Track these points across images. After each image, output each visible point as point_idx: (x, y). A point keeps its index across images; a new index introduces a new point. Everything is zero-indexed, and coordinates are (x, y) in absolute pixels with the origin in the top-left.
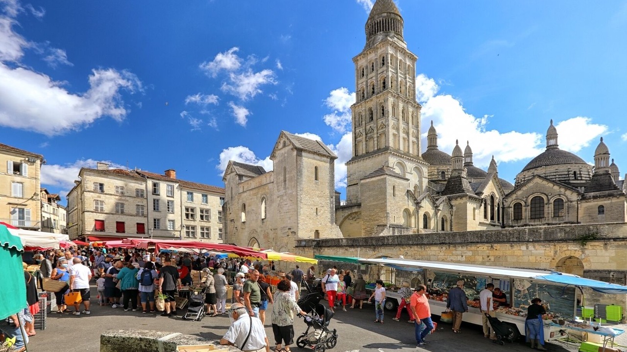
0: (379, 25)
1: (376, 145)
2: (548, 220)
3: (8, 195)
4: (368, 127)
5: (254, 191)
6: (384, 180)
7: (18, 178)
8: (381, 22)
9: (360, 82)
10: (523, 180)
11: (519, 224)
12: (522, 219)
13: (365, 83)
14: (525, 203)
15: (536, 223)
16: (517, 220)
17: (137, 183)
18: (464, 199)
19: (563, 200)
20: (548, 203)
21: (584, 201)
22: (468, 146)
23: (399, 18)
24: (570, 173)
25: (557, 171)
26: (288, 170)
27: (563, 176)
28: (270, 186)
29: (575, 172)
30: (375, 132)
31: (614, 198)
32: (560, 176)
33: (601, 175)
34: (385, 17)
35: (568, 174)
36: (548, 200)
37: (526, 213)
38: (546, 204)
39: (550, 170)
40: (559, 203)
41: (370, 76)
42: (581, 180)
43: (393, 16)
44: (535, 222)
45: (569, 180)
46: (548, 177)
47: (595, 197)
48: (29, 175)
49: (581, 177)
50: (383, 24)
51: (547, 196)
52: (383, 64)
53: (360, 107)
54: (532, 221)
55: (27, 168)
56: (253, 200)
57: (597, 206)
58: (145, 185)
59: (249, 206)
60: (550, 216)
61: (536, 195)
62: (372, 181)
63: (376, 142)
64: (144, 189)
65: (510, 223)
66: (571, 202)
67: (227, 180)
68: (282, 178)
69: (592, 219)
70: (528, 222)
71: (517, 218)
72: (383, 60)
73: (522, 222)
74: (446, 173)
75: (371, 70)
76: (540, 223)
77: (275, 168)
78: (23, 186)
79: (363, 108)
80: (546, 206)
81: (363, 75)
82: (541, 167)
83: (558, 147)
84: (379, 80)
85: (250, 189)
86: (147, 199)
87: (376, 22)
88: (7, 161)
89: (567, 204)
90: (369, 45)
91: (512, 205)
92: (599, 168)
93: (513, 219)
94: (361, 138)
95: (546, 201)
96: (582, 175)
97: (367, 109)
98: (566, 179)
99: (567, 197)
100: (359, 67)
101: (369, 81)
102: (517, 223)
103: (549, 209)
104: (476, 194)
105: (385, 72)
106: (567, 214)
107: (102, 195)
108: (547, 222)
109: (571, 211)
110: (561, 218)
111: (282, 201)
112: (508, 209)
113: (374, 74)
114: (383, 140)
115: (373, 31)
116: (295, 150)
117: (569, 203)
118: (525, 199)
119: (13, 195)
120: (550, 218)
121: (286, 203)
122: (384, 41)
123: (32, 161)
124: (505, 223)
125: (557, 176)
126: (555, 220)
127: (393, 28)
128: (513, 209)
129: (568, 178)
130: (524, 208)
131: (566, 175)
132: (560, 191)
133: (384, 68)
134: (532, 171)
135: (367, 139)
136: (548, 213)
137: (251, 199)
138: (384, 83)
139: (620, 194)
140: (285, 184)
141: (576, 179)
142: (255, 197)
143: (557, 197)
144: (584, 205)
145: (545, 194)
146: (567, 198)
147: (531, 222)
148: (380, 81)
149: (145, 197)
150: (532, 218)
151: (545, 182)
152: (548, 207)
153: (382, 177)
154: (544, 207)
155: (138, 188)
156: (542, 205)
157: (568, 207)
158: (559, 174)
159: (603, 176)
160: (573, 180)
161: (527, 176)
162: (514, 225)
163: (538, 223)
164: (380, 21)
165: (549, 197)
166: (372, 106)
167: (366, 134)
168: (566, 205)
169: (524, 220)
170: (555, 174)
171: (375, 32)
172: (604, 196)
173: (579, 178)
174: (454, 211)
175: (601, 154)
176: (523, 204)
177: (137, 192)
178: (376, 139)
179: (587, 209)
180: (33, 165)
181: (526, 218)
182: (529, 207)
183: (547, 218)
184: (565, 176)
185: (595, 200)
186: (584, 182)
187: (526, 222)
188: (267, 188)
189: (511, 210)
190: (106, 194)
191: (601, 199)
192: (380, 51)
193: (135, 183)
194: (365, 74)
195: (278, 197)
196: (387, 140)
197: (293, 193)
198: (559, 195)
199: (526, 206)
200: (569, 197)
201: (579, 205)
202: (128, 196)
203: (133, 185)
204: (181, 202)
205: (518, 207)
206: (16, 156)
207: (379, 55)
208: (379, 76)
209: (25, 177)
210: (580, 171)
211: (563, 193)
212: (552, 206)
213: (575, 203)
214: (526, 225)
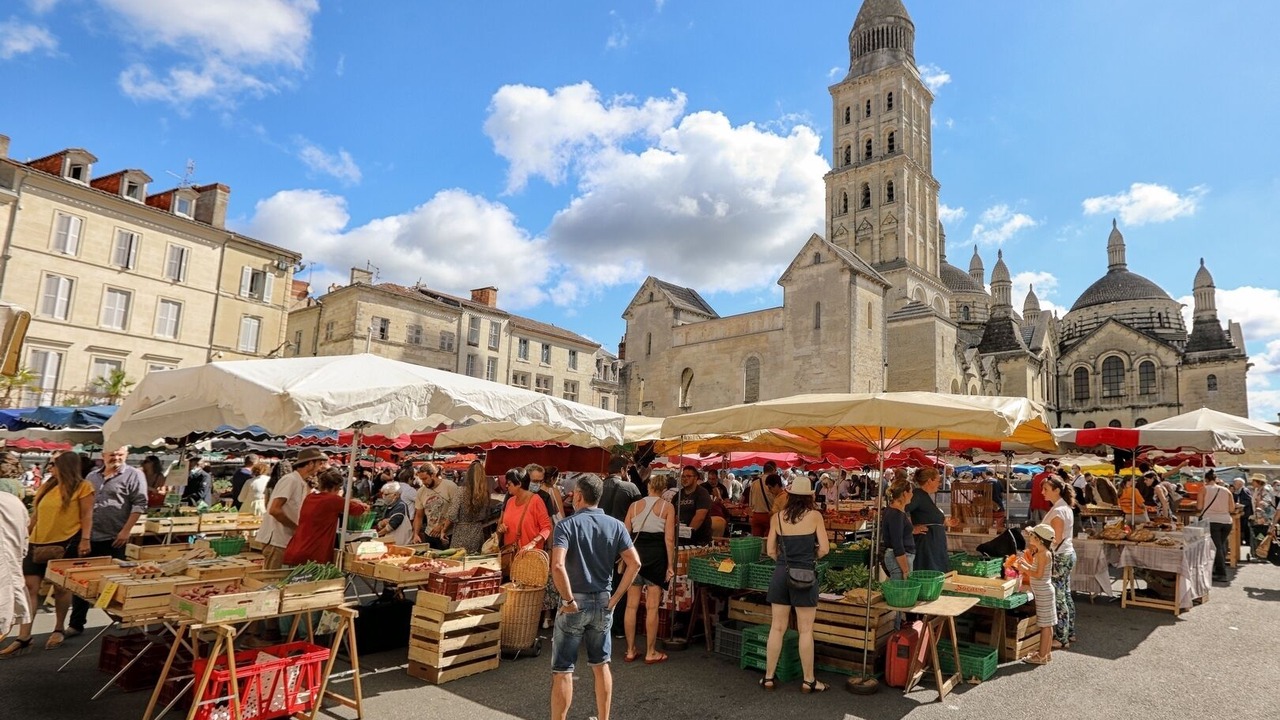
0: (880, 36)
1: (877, 254)
2: (1132, 399)
3: (233, 348)
4: (860, 218)
5: (723, 344)
6: (932, 327)
7: (254, 308)
8: (885, 31)
9: (841, 132)
10: (1078, 324)
11: (1085, 408)
12: (1089, 398)
13: (852, 136)
14: (1094, 368)
15: (1113, 406)
16: (1081, 399)
17: (446, 319)
18: (1020, 360)
19: (1153, 365)
20: (1131, 370)
21: (1186, 367)
22: (976, 255)
23: (911, 28)
24: (1153, 315)
25: (1134, 311)
26: (825, 306)
27: (1144, 321)
28: (774, 336)
29: (1159, 314)
30: (876, 229)
31: (1231, 363)
32: (1140, 321)
33: (1206, 322)
34: (890, 23)
35: (1151, 318)
36: (1132, 364)
37: (1096, 385)
38: (1128, 371)
39: (1122, 309)
40: (1147, 368)
41: (863, 124)
42: (1170, 328)
43: (903, 23)
44: (1110, 403)
45: (1153, 328)
46: (1126, 321)
47: (1203, 361)
48: (273, 299)
49: (1169, 323)
50: (888, 33)
51: (1129, 356)
52: (890, 106)
53: (844, 178)
54: (1107, 401)
55: (273, 282)
56: (717, 362)
57: (1206, 376)
58: (456, 322)
59: (706, 373)
60: (1135, 392)
61: (1111, 353)
62: (906, 327)
63: (877, 249)
64: (455, 332)
65: (1070, 405)
66: (1167, 367)
67: (636, 316)
68: (810, 322)
69: (1201, 398)
70: (1099, 405)
71: (1080, 396)
72: (890, 100)
73: (1089, 405)
74: (971, 309)
75: (865, 113)
76: (1120, 406)
77: (789, 301)
78: (259, 326)
79: (852, 183)
80: (1128, 375)
81: (848, 120)
82: (1109, 302)
83: (1127, 267)
84: (882, 133)
85: (710, 338)
86: (457, 354)
87: (876, 30)
88: (243, 268)
89: (1160, 371)
90: (863, 68)
91: (1071, 372)
92: (1202, 310)
93: (1074, 397)
94: (844, 237)
95: (1127, 366)
96: (1171, 320)
97: (859, 185)
98: (1148, 325)
99: (1159, 359)
100: (840, 104)
101: (861, 133)
102: (1082, 406)
103: (1132, 380)
104: (1031, 350)
105: (895, 121)
106: (1161, 390)
107: (383, 346)
108: (1131, 404)
109: (1167, 385)
110: (1152, 397)
111: (807, 366)
112: (1065, 379)
113: (871, 121)
114: (890, 244)
115: (869, 45)
116: (848, 272)
117: (1164, 370)
118: (1092, 361)
119: (240, 350)
120: (1135, 396)
121: (816, 371)
122: (896, 67)
123: (284, 267)
124: (1060, 405)
125: (1136, 321)
126: (1144, 400)
127: (903, 43)
128: (1072, 378)
129: (1151, 325)
130: (1091, 378)
131: (1148, 318)
132: (1149, 349)
133: (893, 114)
134: (1095, 309)
135: (858, 242)
136: (1132, 387)
137: (713, 360)
138: (891, 140)
139: (1238, 356)
140: (817, 336)
141: (1162, 327)
142: (728, 356)
143: (1144, 359)
144: (1187, 373)
145: (1126, 353)
146: (1161, 362)
147: (1104, 403)
148: (884, 135)
149: (455, 351)
150: (1106, 396)
151: (1124, 332)
152: (1132, 377)
153: (927, 320)
154: (1124, 375)
155: (446, 329)
156: (1120, 372)
157: (1163, 378)
158: (1137, 316)
159: (1209, 324)
160: (1158, 328)
161: (1085, 318)
162: (1076, 408)
163: (1116, 405)
164: (878, 31)
165: (1133, 358)
166: (868, 180)
167: (856, 232)
168: (1158, 373)
169: (1093, 401)
170: (1131, 316)
171: (874, 45)
172: (1216, 359)
173: (1167, 325)
174: (1002, 383)
175: (1203, 286)
176: (1090, 369)
177: (443, 338)
178: (876, 242)
179: (1193, 381)
180: (282, 276)
181: (1095, 397)
182: (1100, 376)
183: (1130, 397)
184: (1146, 320)
185: (1203, 365)
186: (1173, 331)
187: (1096, 403)
188: (764, 338)
189: (1071, 381)
190: (391, 344)
191: (1212, 364)
192: (884, 83)
193: (441, 318)
194: (852, 117)
195: (796, 359)
196: (899, 247)
197: (839, 353)
198: (1148, 355)
199: (1096, 373)
200: (1163, 360)
201: (1179, 374)
202: (427, 349)
203: (437, 322)
204: (509, 361)
205: (1081, 374)
206: (259, 256)
207: (882, 89)
208: (882, 126)
209: (265, 304)
210: (1167, 313)
211: (1153, 351)
212: (1136, 374)
213: (1172, 370)
214: (1096, 409)
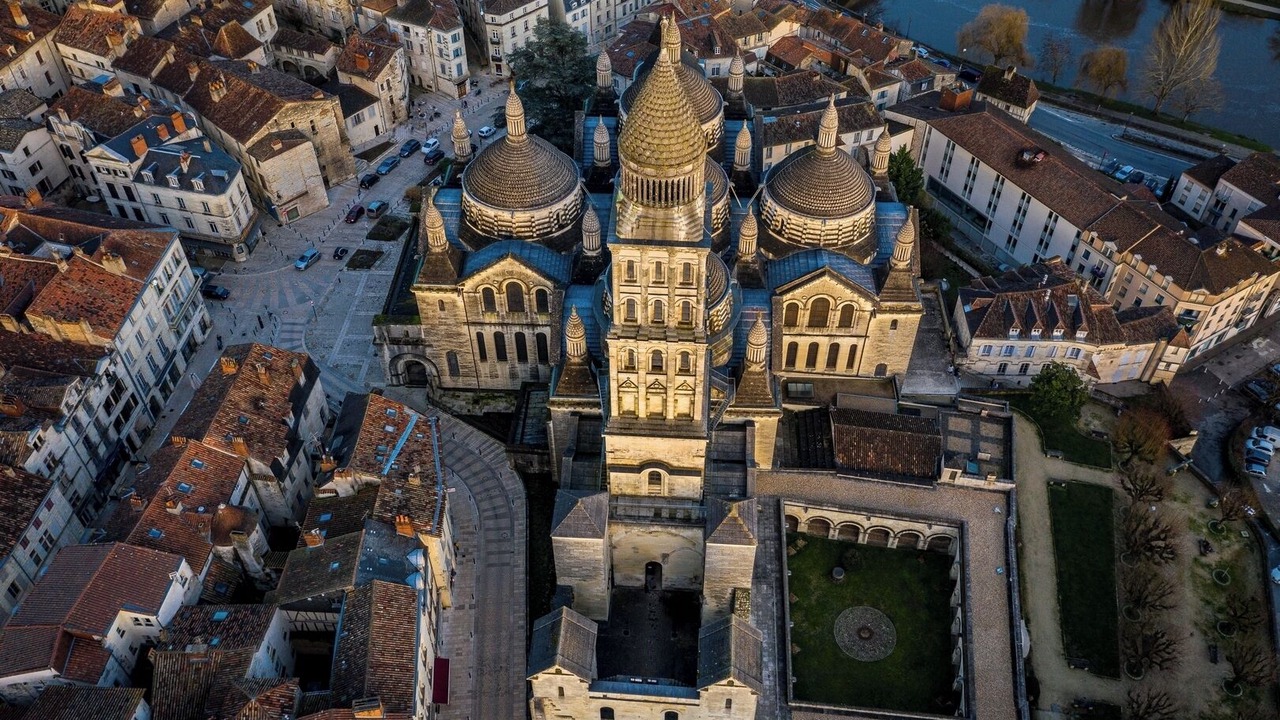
1: (671, 412)
2: (831, 330)
4: (650, 378)
9: (624, 289)
10: (786, 224)
12: (796, 326)
13: (638, 297)
14: (805, 305)
15: (815, 333)
16: (790, 327)
19: (853, 308)
20: (835, 309)
21: (878, 313)
24: (855, 229)
27: (847, 234)
31: (911, 313)
32: (844, 235)
33: (901, 271)
35: (853, 231)
36: (836, 305)
37: (804, 317)
38: (833, 310)
39: (831, 224)
40: (848, 308)
44: (813, 331)
50: (684, 188)
51: (835, 299)
53: (631, 342)
54: (810, 329)
57: (891, 321)
60: (834, 325)
61: (821, 297)
66: (863, 311)
69: (883, 334)
70: (804, 331)
71: (789, 324)
73: (796, 331)
76: (820, 335)
80: (831, 313)
81: (630, 278)
82: (820, 216)
89: (858, 313)
91: (784, 307)
92: (900, 261)
93: (784, 324)
94: (631, 390)
95: (832, 306)
97: (649, 351)
98: (850, 238)
99: (859, 305)
101: (650, 297)
102: (790, 332)
103: (835, 317)
106: (855, 326)
108: (829, 334)
109: (861, 323)
110: (847, 331)
117: (861, 313)
118: (804, 301)
120: (833, 328)
125: (840, 235)
126: (840, 332)
128: (785, 311)
129: (852, 238)
130: (801, 312)
131: (851, 231)
132: (853, 297)
134: (806, 220)
135: (648, 397)
136: (833, 321)
139: (918, 309)
143: (848, 303)
144: (878, 317)
145: (833, 297)
146: (860, 307)
147: (808, 331)
150: (811, 325)
151: (835, 282)
152: (834, 315)
154: (828, 312)
156: (826, 310)
157: (859, 318)
158: (842, 231)
161: (794, 222)
162: (784, 333)
163: (818, 333)
165: (838, 302)
167: (647, 389)
168: (856, 314)
169: (799, 328)
170: (837, 232)
172: (902, 309)
176: (801, 305)
179: (881, 322)
181: (802, 326)
182: (809, 312)
183: (829, 328)
184: (849, 233)
185: (890, 313)
187: (801, 330)
189: (783, 313)
191: (897, 313)
192: (681, 256)
198: (851, 301)
199: (805, 309)
200: (862, 306)
201: (872, 317)
205: (793, 309)
208: (677, 298)
211: (856, 299)
212: (839, 314)
213: (867, 315)
214: (800, 335)
